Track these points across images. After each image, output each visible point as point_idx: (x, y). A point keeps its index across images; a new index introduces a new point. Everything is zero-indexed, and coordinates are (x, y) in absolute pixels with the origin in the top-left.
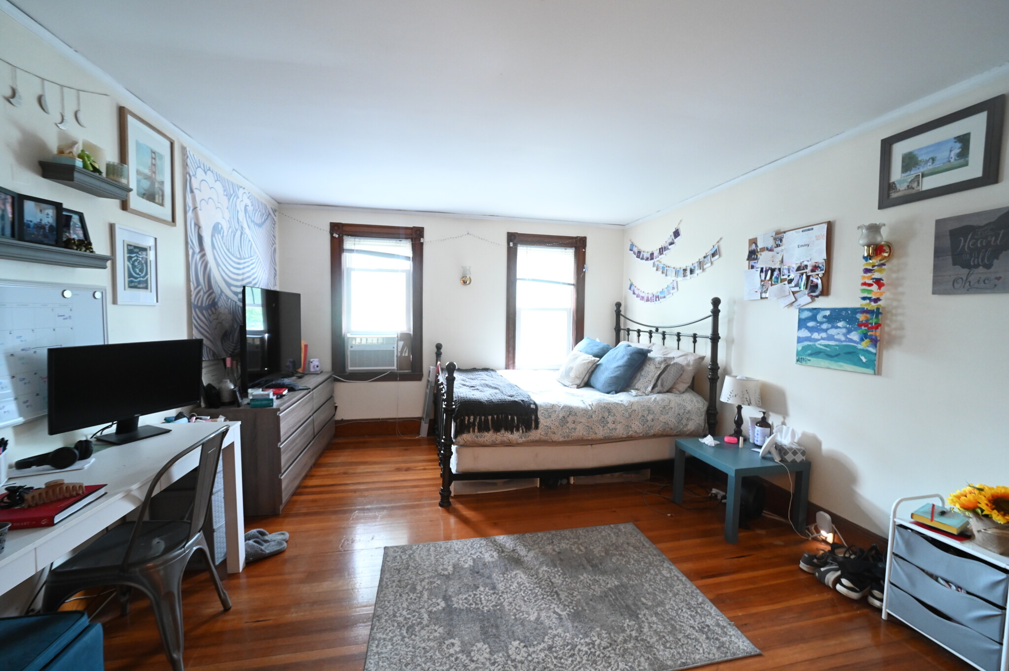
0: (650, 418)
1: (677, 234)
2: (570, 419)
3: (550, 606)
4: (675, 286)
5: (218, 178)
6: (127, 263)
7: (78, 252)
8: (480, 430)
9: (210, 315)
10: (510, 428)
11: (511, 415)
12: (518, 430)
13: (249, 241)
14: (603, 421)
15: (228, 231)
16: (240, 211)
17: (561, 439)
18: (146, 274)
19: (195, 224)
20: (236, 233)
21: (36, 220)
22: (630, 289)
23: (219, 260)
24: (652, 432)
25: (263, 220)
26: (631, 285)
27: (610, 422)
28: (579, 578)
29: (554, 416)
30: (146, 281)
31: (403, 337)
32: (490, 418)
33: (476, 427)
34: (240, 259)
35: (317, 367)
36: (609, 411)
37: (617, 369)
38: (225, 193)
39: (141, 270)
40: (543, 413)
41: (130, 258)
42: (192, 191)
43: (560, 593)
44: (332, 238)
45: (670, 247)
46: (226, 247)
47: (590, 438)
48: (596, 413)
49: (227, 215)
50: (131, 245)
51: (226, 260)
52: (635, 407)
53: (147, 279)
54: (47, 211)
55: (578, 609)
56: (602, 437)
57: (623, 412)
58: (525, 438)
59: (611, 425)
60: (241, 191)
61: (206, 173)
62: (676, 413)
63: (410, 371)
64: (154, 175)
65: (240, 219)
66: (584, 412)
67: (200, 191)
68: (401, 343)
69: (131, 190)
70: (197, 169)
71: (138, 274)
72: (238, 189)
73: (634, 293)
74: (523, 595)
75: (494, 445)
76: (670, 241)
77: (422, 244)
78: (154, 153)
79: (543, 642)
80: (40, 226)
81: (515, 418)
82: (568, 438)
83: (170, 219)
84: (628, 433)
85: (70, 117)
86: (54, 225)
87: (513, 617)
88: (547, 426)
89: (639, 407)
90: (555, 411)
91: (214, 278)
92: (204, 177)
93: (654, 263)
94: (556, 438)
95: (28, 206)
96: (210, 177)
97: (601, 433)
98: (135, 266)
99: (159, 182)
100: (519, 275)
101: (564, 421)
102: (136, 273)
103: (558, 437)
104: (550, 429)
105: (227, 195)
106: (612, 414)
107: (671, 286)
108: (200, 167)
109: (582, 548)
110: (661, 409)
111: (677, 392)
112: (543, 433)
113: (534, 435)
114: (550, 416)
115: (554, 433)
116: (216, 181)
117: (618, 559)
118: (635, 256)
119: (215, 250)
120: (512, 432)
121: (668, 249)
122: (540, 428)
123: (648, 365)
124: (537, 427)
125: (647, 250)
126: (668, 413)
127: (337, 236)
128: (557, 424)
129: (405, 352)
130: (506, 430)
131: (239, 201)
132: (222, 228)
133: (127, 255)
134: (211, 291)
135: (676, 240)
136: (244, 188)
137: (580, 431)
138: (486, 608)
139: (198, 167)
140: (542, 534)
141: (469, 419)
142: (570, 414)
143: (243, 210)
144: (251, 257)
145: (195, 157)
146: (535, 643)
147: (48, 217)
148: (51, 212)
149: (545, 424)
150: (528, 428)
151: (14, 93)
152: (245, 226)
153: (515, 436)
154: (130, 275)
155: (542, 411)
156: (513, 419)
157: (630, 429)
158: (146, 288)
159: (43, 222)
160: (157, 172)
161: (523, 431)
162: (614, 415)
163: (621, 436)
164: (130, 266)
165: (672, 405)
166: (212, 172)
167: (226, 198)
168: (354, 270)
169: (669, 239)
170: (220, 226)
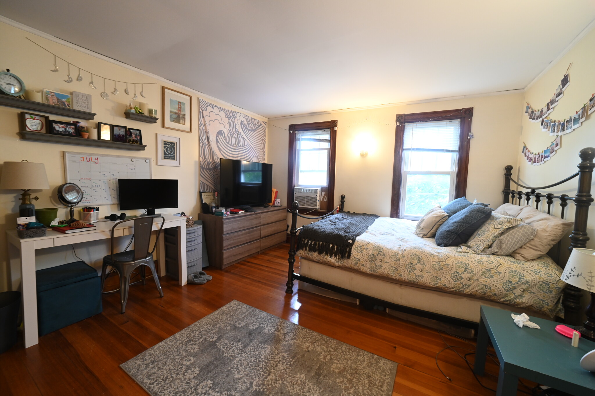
0: (466, 275)
1: (565, 81)
2: (380, 257)
3: (255, 377)
4: (559, 142)
5: (221, 110)
6: (163, 148)
7: (132, 144)
8: (310, 250)
9: (214, 173)
10: (331, 253)
11: (332, 244)
12: (335, 256)
13: (244, 138)
14: (411, 266)
15: (228, 134)
16: (237, 124)
17: (368, 272)
18: (174, 153)
19: (205, 132)
20: (233, 135)
21: (118, 134)
22: (523, 152)
23: (221, 148)
24: (468, 291)
25: (256, 127)
26: (525, 147)
27: (418, 269)
28: (297, 375)
29: (365, 252)
30: (174, 156)
31: (323, 189)
32: (317, 243)
33: (308, 247)
34: (236, 147)
35: (279, 203)
36: (419, 259)
37: (452, 225)
38: (227, 116)
39: (171, 152)
40: (356, 248)
41: (165, 147)
42: (203, 117)
43: (272, 374)
44: (290, 133)
45: (557, 99)
46: (226, 142)
47: (394, 278)
48: (405, 258)
49: (227, 126)
50: (166, 142)
51: (226, 147)
52: (449, 262)
53: (174, 155)
54: (122, 130)
55: (266, 392)
56: (407, 280)
57: (434, 263)
58: (341, 263)
59: (418, 272)
60: (238, 115)
61: (213, 108)
62: (506, 279)
63: (327, 211)
64: (179, 112)
65: (237, 128)
66: (393, 254)
67: (209, 116)
68: (323, 194)
69: (158, 119)
70: (207, 107)
71: (169, 153)
72: (236, 114)
73: (526, 156)
74: (252, 361)
75: (318, 262)
76: (559, 91)
77: (336, 131)
78: (180, 103)
79: (221, 393)
80: (119, 136)
81: (336, 247)
82: (374, 272)
83: (189, 130)
84: (436, 284)
85: (138, 94)
86: (124, 134)
87: (229, 368)
88: (357, 258)
89: (455, 263)
90: (367, 249)
91: (216, 155)
92: (212, 110)
93: (543, 121)
94: (363, 269)
95: (115, 128)
96: (216, 110)
97: (406, 276)
98: (168, 150)
99: (182, 115)
100: (405, 146)
101: (373, 258)
102: (168, 153)
103: (367, 269)
104: (360, 261)
105: (228, 117)
106: (422, 263)
107: (555, 143)
108: (210, 106)
109: (328, 358)
110: (484, 270)
111: (521, 258)
112: (353, 263)
113: (347, 263)
114: (362, 252)
115: (363, 265)
116: (220, 111)
117: (343, 381)
118: (529, 117)
119: (218, 143)
120: (331, 256)
121: (556, 101)
122: (351, 259)
123: (487, 225)
124: (349, 257)
125: (537, 110)
126: (492, 277)
127: (292, 132)
128: (366, 258)
129: (325, 199)
130: (327, 254)
131: (236, 120)
132: (223, 133)
133: (163, 146)
134: (214, 161)
135: (563, 90)
136: (240, 113)
137: (386, 269)
138: (227, 354)
139: (208, 106)
140: (316, 334)
141: (304, 241)
142: (379, 254)
143: (240, 123)
144: (245, 146)
145: (206, 102)
146: (217, 390)
147: (122, 132)
148: (123, 130)
149: (356, 257)
150: (342, 257)
151: (115, 89)
152: (241, 131)
153: (333, 260)
154: (165, 153)
155: (357, 246)
156: (333, 247)
157: (439, 281)
158: (174, 159)
159: (121, 134)
160: (181, 110)
161: (339, 258)
162: (424, 263)
163: (427, 284)
164: (165, 150)
165: (502, 269)
166: (218, 107)
167: (227, 119)
168: (302, 150)
169: (557, 90)
170: (222, 132)
